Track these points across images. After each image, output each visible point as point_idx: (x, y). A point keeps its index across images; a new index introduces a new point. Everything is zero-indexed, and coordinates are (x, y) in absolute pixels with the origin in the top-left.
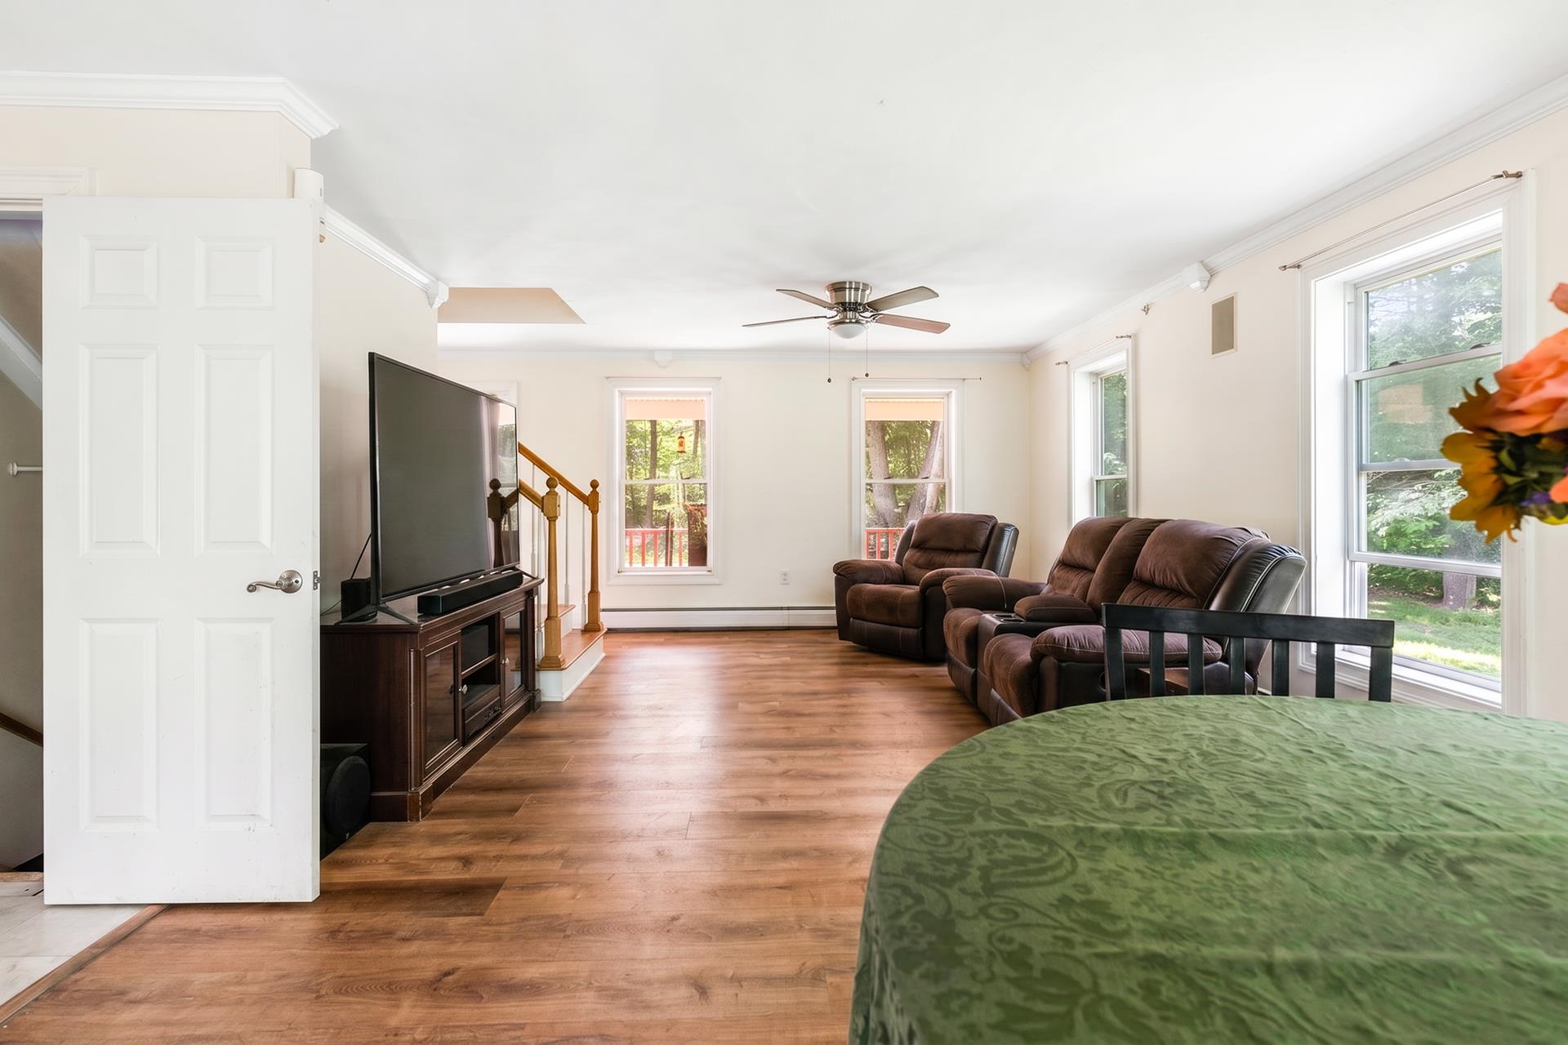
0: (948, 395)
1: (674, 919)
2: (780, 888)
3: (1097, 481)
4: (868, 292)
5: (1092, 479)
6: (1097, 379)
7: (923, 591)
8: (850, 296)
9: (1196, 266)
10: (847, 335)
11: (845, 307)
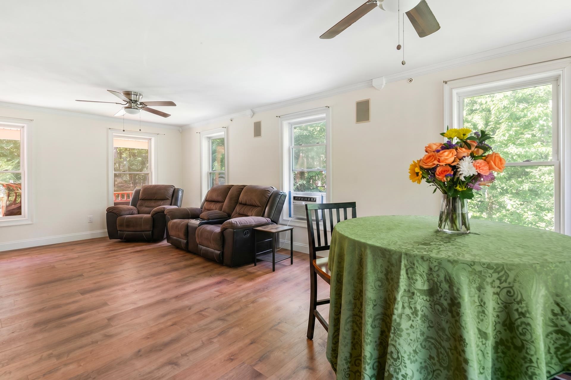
0: (150, 139)
1: (139, 351)
2: (172, 325)
3: (210, 173)
4: (141, 97)
5: (208, 172)
6: (210, 140)
7: (152, 216)
8: (133, 97)
9: (250, 110)
10: (131, 113)
11: (131, 101)
